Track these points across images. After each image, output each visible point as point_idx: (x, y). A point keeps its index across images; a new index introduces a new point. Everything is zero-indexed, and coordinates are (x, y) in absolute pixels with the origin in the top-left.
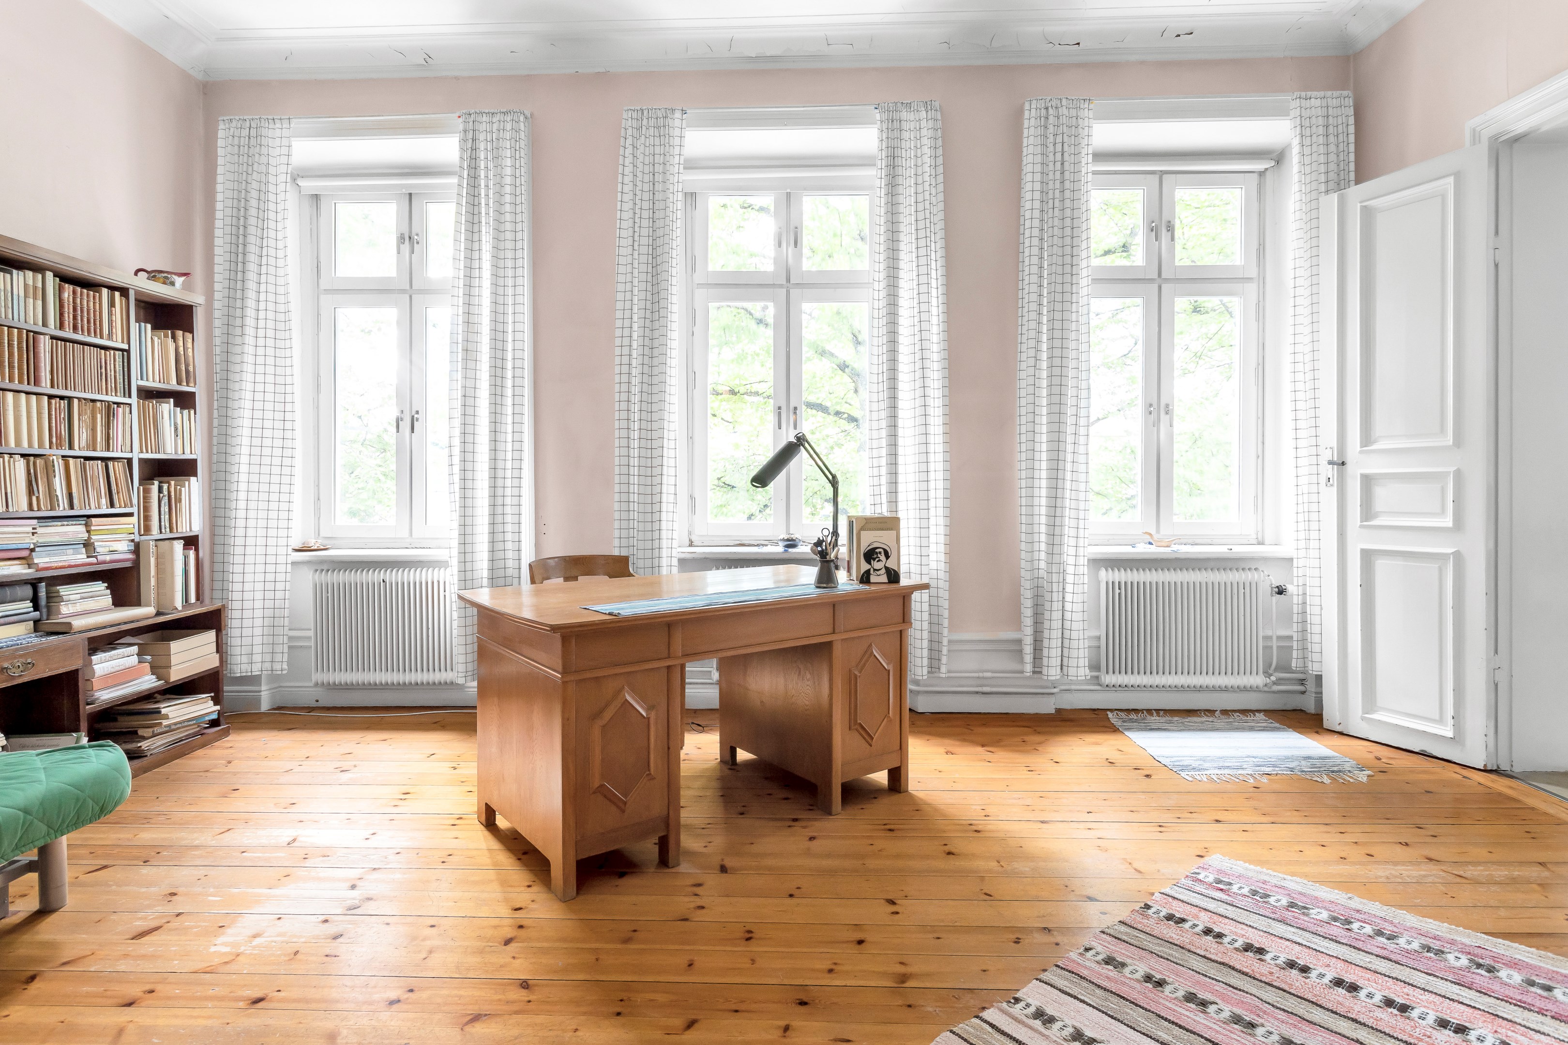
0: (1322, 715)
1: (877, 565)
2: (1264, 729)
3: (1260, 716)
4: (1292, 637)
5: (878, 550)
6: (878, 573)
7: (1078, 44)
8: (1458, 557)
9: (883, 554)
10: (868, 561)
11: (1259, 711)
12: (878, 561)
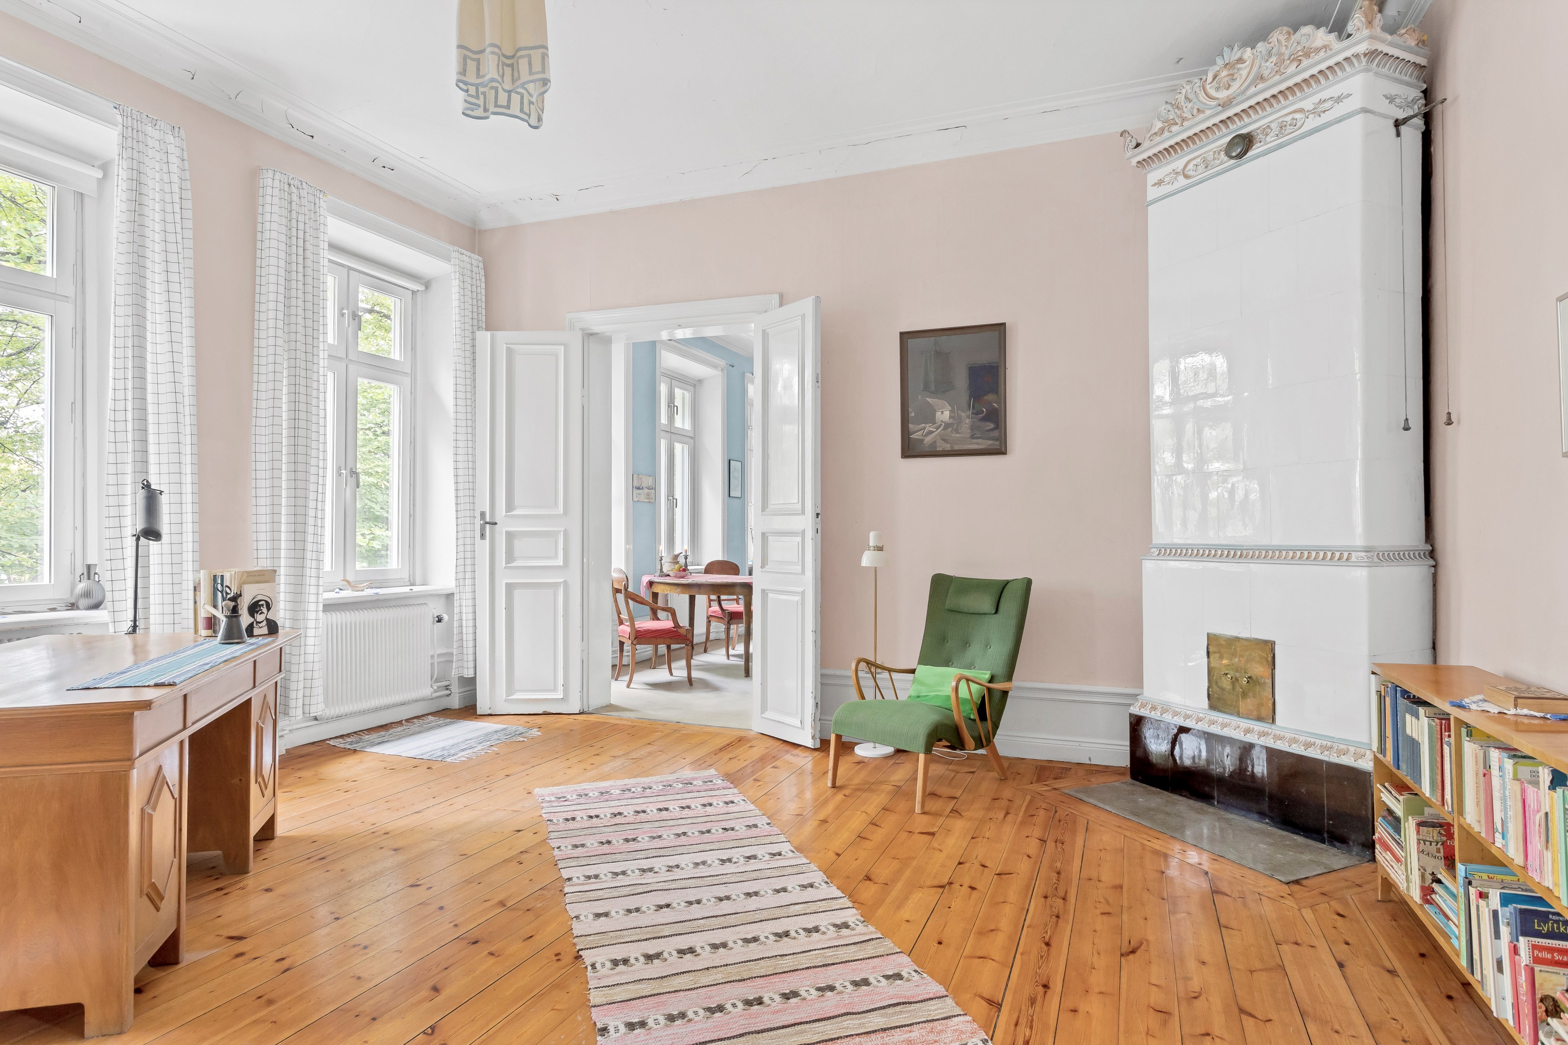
0: (476, 705)
1: (260, 618)
2: (439, 726)
3: (430, 718)
4: (453, 654)
5: (260, 603)
6: (260, 625)
7: (312, 137)
8: (565, 583)
9: (265, 606)
10: (252, 615)
11: (428, 714)
12: (261, 614)
